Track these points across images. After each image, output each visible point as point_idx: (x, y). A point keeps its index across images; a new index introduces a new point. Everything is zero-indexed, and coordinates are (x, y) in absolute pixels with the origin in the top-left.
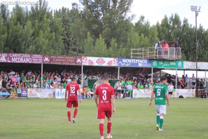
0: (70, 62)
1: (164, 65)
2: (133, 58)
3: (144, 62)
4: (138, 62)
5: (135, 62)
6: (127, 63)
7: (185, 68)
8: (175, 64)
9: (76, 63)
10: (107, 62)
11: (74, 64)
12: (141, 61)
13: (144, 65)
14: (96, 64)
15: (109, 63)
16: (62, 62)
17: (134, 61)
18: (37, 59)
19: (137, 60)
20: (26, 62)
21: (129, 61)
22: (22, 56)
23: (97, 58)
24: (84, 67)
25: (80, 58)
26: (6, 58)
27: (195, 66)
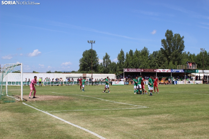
0: (151, 71)
1: (190, 71)
2: (178, 69)
4: (179, 71)
6: (174, 71)
7: (199, 73)
10: (166, 71)
11: (153, 72)
12: (181, 70)
13: (182, 72)
14: (162, 72)
16: (148, 71)
17: (177, 70)
18: (139, 70)
20: (134, 72)
21: (176, 70)
22: (133, 69)
23: (162, 70)
24: (157, 73)
25: (156, 69)
26: (127, 70)
27: (203, 72)
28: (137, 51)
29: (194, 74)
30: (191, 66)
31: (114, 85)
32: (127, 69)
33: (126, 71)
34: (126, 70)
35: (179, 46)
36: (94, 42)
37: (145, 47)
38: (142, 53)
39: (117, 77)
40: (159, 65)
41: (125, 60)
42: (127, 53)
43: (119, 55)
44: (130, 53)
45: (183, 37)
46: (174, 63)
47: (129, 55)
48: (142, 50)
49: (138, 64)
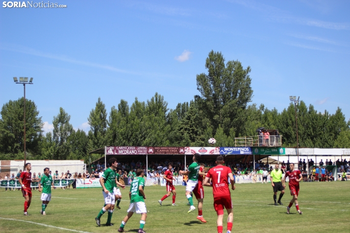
0: (173, 152)
1: (266, 152)
2: (237, 147)
3: (245, 149)
4: (239, 150)
5: (237, 150)
6: (228, 151)
7: (287, 154)
8: (276, 151)
9: (179, 153)
10: (208, 151)
11: (178, 154)
12: (243, 149)
13: (246, 153)
15: (211, 152)
16: (165, 152)
17: (235, 149)
18: (142, 151)
20: (132, 154)
21: (231, 149)
22: (127, 148)
23: (199, 148)
24: (187, 156)
25: (183, 148)
26: (113, 151)
27: (296, 152)
28: (136, 102)
29: (275, 158)
30: (267, 139)
31: (80, 188)
32: (113, 148)
33: (111, 152)
34: (111, 149)
35: (239, 91)
36: (31, 81)
37: (156, 94)
38: (150, 108)
39: (87, 167)
40: (190, 136)
41: (107, 125)
42: (113, 108)
43: (92, 114)
44: (119, 109)
45: (248, 68)
46: (227, 132)
47: (118, 114)
48: (150, 101)
49: (140, 135)
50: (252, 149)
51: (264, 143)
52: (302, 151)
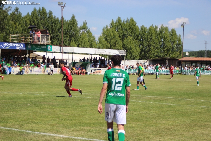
1: (37, 48)
2: (12, 42)
3: (20, 45)
4: (16, 45)
5: (14, 45)
6: (7, 46)
7: (53, 51)
8: (45, 48)
12: (19, 45)
13: (21, 48)
17: (12, 45)
19: (15, 44)
27: (60, 49)
50: (26, 45)
51: (36, 41)
52: (66, 49)
